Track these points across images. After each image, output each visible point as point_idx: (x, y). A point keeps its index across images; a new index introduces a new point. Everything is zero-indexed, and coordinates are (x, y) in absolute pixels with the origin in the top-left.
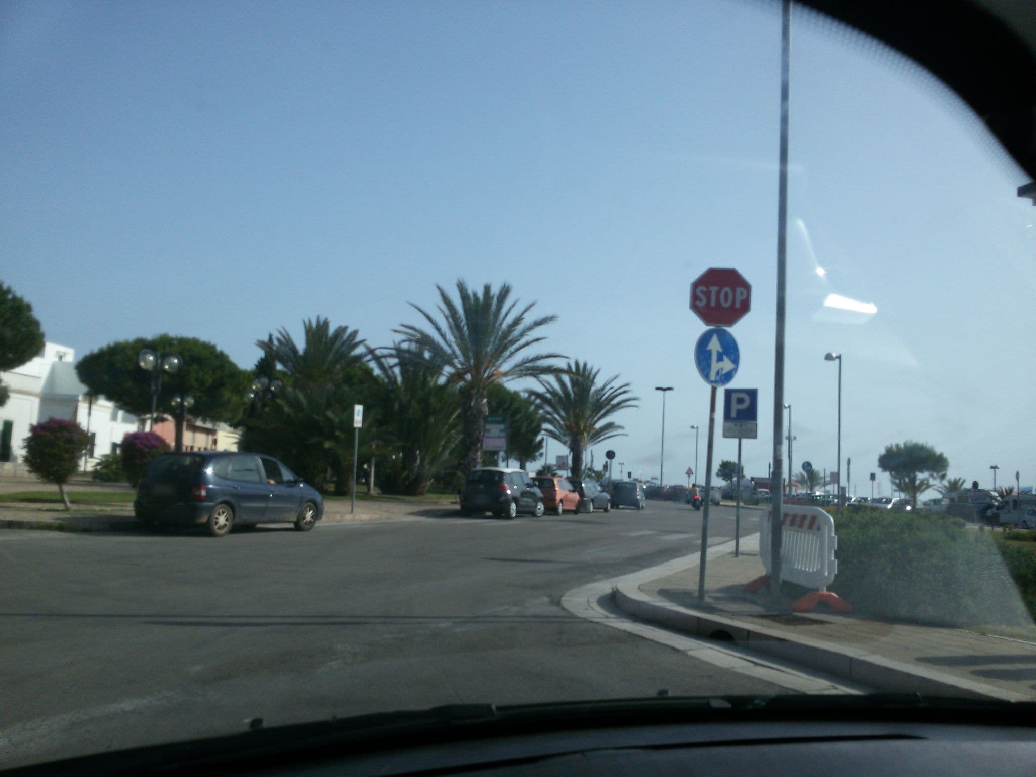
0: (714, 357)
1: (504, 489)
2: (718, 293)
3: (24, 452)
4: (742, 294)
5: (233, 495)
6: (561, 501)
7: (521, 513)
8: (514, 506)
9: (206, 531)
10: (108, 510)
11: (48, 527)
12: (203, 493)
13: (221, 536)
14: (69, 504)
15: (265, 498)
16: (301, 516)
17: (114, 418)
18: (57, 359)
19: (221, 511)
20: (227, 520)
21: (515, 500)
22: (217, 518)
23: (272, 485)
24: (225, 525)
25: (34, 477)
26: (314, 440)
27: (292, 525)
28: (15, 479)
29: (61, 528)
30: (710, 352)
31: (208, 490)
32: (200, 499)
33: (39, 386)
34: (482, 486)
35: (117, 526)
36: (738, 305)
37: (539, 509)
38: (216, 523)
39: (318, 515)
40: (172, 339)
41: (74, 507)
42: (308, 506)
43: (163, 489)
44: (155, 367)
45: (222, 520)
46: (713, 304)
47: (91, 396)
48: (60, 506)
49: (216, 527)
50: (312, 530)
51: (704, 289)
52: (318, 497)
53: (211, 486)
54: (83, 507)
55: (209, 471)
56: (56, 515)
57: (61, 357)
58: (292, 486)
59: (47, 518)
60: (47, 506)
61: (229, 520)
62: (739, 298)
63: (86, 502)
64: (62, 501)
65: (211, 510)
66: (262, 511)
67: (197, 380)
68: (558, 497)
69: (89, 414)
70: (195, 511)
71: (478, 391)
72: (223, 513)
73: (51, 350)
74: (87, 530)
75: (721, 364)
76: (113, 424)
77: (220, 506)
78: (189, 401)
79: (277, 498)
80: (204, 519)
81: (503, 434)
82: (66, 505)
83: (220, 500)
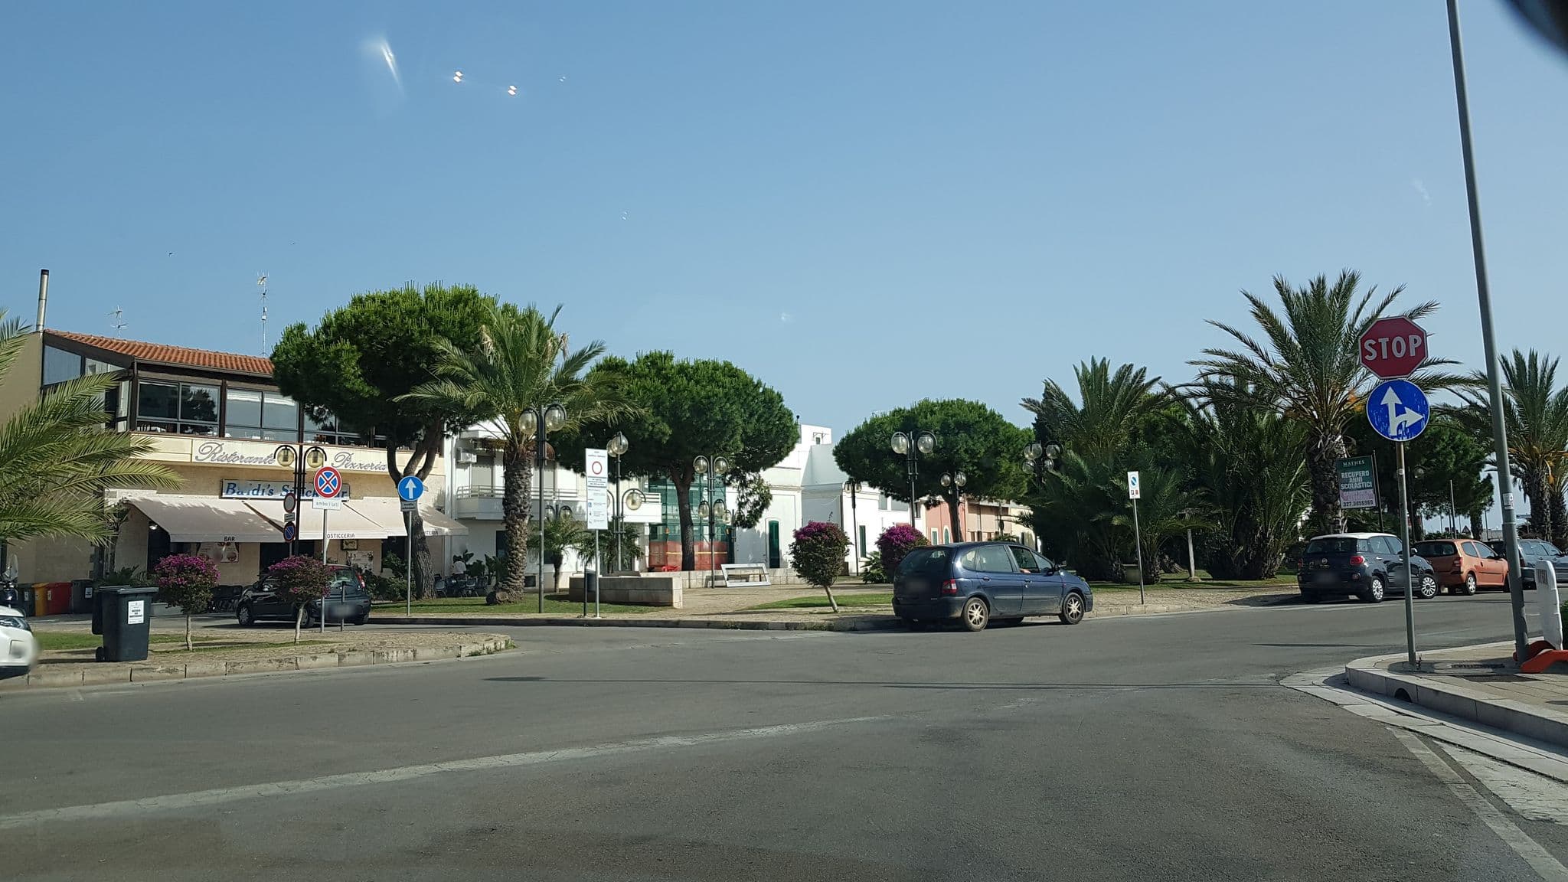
0: (1392, 411)
1: (1358, 561)
2: (1389, 344)
3: (791, 558)
4: (1416, 341)
5: (985, 587)
6: (1472, 573)
7: (1391, 594)
8: (1377, 585)
9: (961, 625)
10: (874, 611)
11: (820, 628)
12: (954, 587)
13: (979, 630)
14: (836, 607)
15: (1020, 589)
16: (1065, 609)
17: (883, 507)
18: (814, 443)
19: (974, 604)
20: (982, 614)
21: (1379, 575)
22: (971, 612)
23: (1027, 574)
24: (981, 619)
25: (803, 581)
26: (1101, 516)
27: (1057, 619)
28: (788, 587)
29: (830, 628)
30: (1386, 406)
31: (959, 584)
32: (951, 593)
33: (797, 479)
34: (1325, 561)
35: (880, 625)
36: (1413, 353)
37: (1428, 587)
38: (971, 617)
39: (1086, 605)
40: (934, 405)
41: (842, 609)
42: (1072, 596)
43: (917, 586)
44: (909, 450)
45: (977, 614)
46: (1385, 356)
47: (854, 482)
48: (829, 609)
49: (971, 621)
50: (1080, 623)
51: (1374, 342)
52: (1083, 584)
53: (962, 579)
54: (850, 609)
55: (958, 565)
56: (825, 617)
57: (818, 440)
58: (1048, 575)
59: (818, 619)
60: (818, 609)
61: (984, 613)
62: (1413, 347)
63: (854, 605)
64: (831, 605)
65: (964, 604)
66: (1020, 603)
67: (966, 451)
68: (1465, 569)
69: (854, 506)
70: (948, 607)
71: (1327, 426)
72: (977, 607)
73: (807, 432)
74: (853, 630)
75: (1402, 418)
76: (883, 513)
77: (972, 599)
78: (961, 479)
79: (1034, 589)
80: (958, 614)
81: (1369, 484)
82: (834, 608)
83: (972, 593)
